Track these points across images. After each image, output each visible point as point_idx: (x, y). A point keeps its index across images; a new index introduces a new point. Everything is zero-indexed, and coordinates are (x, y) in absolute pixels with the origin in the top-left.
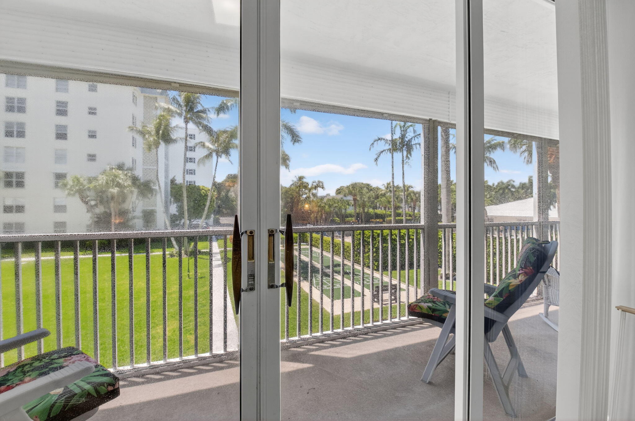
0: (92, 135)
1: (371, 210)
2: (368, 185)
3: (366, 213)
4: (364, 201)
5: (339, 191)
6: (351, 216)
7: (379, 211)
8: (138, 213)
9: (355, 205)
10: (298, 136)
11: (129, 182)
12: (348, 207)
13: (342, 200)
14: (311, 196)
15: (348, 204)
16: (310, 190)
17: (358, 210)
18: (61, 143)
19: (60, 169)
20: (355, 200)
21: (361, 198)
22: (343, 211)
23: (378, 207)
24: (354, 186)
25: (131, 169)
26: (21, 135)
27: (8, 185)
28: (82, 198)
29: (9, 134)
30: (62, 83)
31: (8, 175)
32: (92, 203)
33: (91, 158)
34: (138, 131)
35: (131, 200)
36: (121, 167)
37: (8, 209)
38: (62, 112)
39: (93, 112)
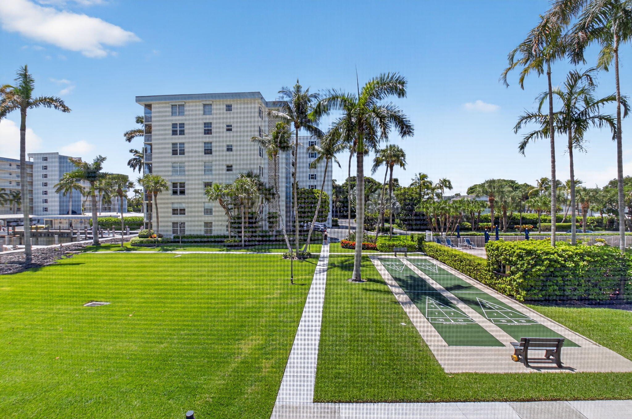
0: (229, 149)
1: (516, 214)
2: (513, 182)
3: (509, 217)
4: (505, 202)
5: (471, 190)
6: (486, 220)
7: (527, 215)
8: (264, 215)
9: (492, 207)
10: (408, 127)
11: (255, 188)
12: (482, 209)
13: (474, 202)
14: (435, 197)
15: (483, 206)
16: (433, 189)
17: (496, 213)
18: (208, 158)
19: (208, 178)
20: (491, 201)
21: (501, 198)
22: (476, 214)
23: (527, 209)
24: (491, 183)
25: (258, 176)
26: (182, 152)
27: (175, 193)
28: (221, 202)
29: (175, 152)
30: (207, 107)
31: (175, 185)
32: (230, 207)
33: (229, 168)
34: (260, 141)
35: (258, 203)
36: (249, 175)
37: (175, 212)
38: (208, 132)
39: (229, 129)
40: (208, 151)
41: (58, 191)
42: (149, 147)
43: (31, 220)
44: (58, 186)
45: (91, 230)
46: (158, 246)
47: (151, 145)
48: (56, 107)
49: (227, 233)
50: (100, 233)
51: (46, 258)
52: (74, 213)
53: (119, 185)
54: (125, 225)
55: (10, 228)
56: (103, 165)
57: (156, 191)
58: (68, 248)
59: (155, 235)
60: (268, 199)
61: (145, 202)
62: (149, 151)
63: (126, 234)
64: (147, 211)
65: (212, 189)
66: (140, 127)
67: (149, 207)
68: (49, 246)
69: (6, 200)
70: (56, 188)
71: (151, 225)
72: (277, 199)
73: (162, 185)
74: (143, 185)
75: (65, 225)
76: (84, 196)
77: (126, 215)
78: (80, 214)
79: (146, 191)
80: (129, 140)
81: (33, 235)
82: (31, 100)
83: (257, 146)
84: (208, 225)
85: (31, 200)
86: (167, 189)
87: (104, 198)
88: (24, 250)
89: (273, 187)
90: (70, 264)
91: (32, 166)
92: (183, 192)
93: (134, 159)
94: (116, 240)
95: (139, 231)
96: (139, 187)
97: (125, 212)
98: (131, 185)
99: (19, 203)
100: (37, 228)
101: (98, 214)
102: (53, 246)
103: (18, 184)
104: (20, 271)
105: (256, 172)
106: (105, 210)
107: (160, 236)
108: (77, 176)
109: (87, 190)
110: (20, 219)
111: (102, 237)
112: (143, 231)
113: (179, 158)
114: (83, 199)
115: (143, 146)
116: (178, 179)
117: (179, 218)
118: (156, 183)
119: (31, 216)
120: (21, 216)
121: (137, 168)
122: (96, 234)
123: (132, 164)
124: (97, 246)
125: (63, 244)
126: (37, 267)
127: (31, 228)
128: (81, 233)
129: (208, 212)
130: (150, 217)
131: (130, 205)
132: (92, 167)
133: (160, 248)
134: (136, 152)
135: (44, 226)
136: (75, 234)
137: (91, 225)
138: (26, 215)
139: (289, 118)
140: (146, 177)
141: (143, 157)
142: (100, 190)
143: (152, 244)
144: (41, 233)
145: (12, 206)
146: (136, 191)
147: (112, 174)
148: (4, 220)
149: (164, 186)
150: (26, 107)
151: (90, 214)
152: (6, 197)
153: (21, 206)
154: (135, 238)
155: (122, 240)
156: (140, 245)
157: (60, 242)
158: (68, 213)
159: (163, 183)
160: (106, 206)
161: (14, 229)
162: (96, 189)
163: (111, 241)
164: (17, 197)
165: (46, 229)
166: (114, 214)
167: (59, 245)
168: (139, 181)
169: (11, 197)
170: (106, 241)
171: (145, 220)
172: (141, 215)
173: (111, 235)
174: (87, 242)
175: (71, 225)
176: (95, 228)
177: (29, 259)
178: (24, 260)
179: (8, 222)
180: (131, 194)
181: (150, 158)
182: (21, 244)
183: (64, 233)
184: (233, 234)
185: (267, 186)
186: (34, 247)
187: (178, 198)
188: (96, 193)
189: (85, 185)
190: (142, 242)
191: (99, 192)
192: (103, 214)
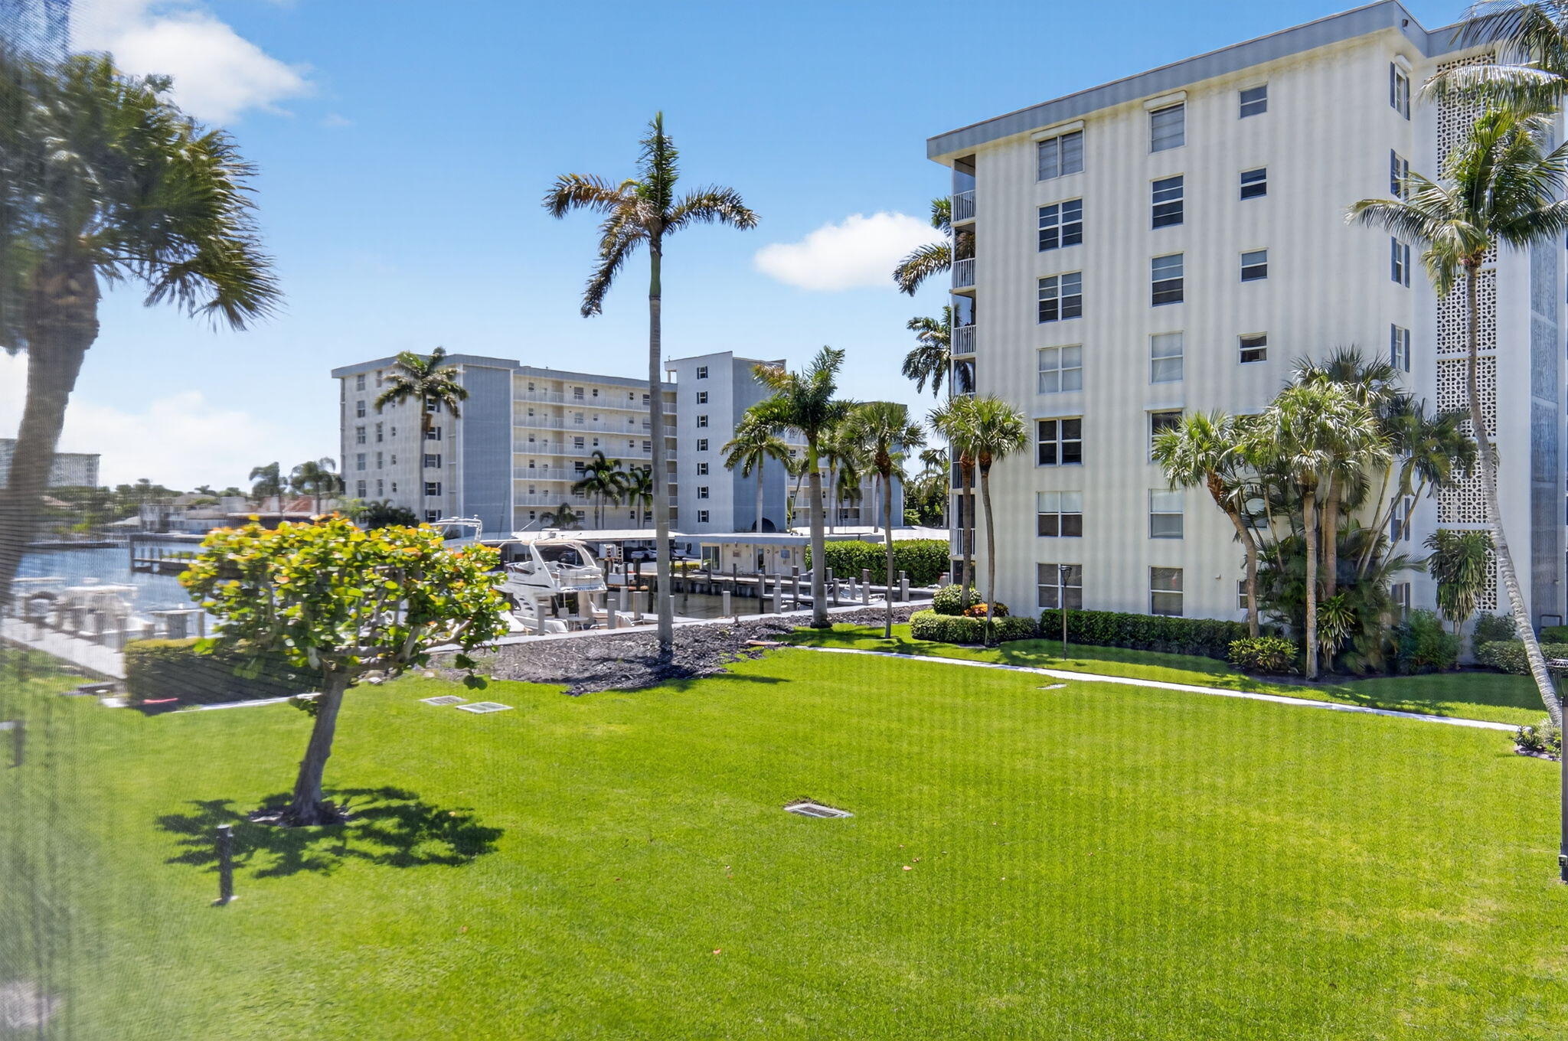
11: (1369, 425)
18: (1166, 317)
19: (1166, 395)
26: (1074, 308)
27: (1047, 456)
28: (1220, 491)
29: (1047, 313)
30: (1167, 118)
31: (1046, 428)
32: (1255, 506)
33: (1252, 350)
34: (1394, 215)
35: (1384, 490)
36: (1342, 370)
37: (1047, 526)
38: (1167, 215)
39: (1254, 186)
40: (1167, 292)
41: (732, 463)
42: (966, 303)
43: (673, 545)
44: (731, 451)
45: (808, 579)
46: (992, 645)
47: (971, 295)
48: (723, 217)
49: (1239, 616)
50: (831, 591)
51: (702, 656)
52: (768, 526)
53: (882, 441)
54: (896, 570)
55: (631, 566)
56: (837, 379)
57: (988, 454)
58: (752, 628)
59: (984, 607)
60: (1432, 473)
61: (953, 494)
62: (965, 318)
63: (898, 597)
64: (960, 525)
65: (1183, 439)
66: (942, 238)
67: (966, 506)
68: (710, 622)
69: (622, 491)
70: (727, 456)
71: (973, 570)
72: (1479, 468)
73: (1005, 432)
74: (949, 433)
75: (747, 563)
76: (792, 476)
77: (899, 535)
78: (783, 531)
79: (956, 455)
80: (910, 288)
81: (677, 588)
82: (670, 211)
83: (1380, 237)
84: (1162, 576)
85: (674, 490)
86: (1022, 444)
87: (843, 480)
88: (655, 628)
89: (1459, 416)
90: (754, 679)
91: (674, 395)
92: (1073, 455)
93: (924, 350)
94: (872, 616)
95: (935, 589)
96: (936, 442)
97: (898, 526)
98: (915, 436)
99: (647, 498)
100: (685, 569)
101: (827, 530)
102: (719, 621)
103: (646, 446)
104: (647, 686)
105: (1375, 350)
106: (843, 517)
107: (1000, 611)
108: (777, 417)
109: (800, 458)
110: (649, 542)
111: (836, 604)
112: (946, 589)
113: (1061, 332)
114: (790, 485)
115: (948, 300)
116: (1058, 406)
117: (1060, 551)
118: (987, 427)
119: (671, 535)
120: (651, 534)
121: (930, 379)
122: (820, 594)
123: (913, 368)
124: (823, 630)
125: (742, 619)
126: (683, 677)
127: (674, 570)
128: (786, 589)
129: (1166, 525)
130: (968, 544)
131: (912, 503)
132: (811, 386)
133: (996, 653)
134: (928, 325)
135: (698, 562)
136: (769, 588)
137: (809, 566)
138: (662, 531)
139: (1544, 78)
140: (956, 406)
141: (947, 341)
142: (832, 454)
143: (975, 638)
144: (693, 583)
145: (635, 508)
146: (929, 458)
147: (862, 405)
148: (618, 543)
149: (1012, 433)
150: (659, 234)
151: (805, 532)
152: (625, 484)
153: (653, 508)
154: (924, 612)
155: (890, 616)
156: (940, 636)
157: (736, 611)
158: (754, 529)
159: (1009, 425)
160: (846, 505)
161: (637, 569)
162: (825, 452)
163: (859, 616)
164: (644, 484)
165: (704, 571)
166: (868, 530)
167: (732, 620)
168: (937, 419)
169: (634, 485)
170: (848, 616)
171: (955, 555)
172: (940, 535)
173: (859, 599)
174: (797, 614)
175: (760, 562)
176: (817, 574)
177: (666, 652)
178: (656, 655)
179: (625, 550)
180: (913, 466)
181: (968, 340)
182: (650, 611)
183: (745, 584)
184: (1263, 619)
185: (1431, 413)
186: (679, 622)
187: (1059, 474)
188: (822, 463)
189: (794, 440)
190: (944, 625)
191: (831, 462)
192: (839, 530)
